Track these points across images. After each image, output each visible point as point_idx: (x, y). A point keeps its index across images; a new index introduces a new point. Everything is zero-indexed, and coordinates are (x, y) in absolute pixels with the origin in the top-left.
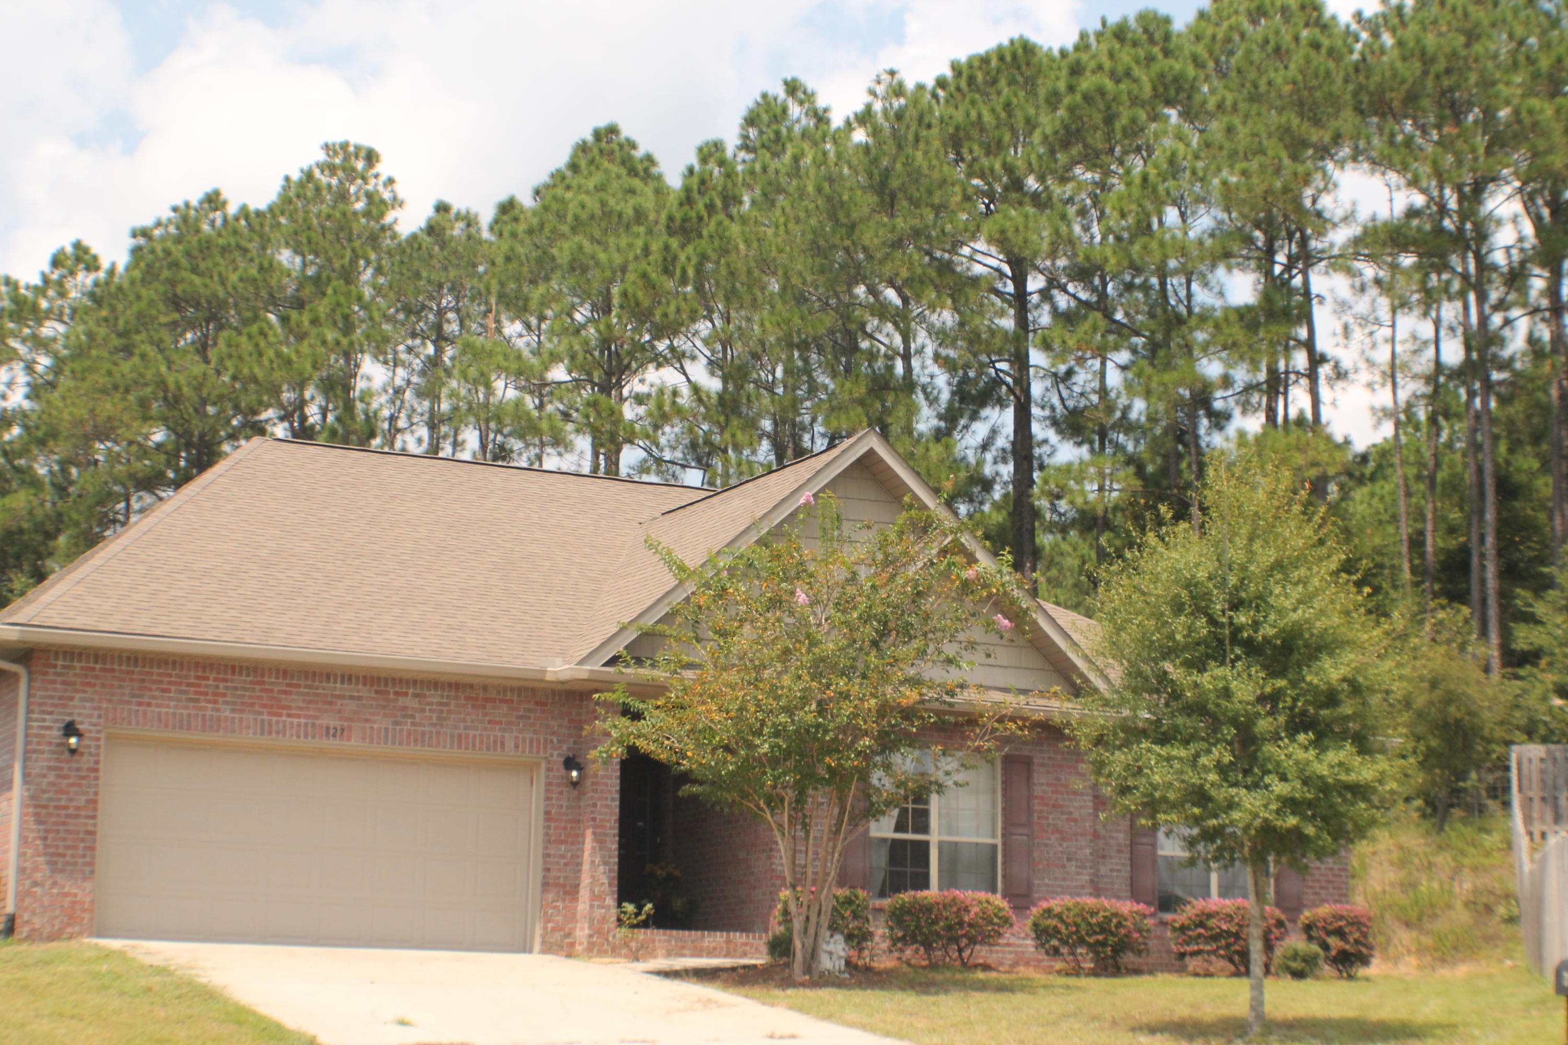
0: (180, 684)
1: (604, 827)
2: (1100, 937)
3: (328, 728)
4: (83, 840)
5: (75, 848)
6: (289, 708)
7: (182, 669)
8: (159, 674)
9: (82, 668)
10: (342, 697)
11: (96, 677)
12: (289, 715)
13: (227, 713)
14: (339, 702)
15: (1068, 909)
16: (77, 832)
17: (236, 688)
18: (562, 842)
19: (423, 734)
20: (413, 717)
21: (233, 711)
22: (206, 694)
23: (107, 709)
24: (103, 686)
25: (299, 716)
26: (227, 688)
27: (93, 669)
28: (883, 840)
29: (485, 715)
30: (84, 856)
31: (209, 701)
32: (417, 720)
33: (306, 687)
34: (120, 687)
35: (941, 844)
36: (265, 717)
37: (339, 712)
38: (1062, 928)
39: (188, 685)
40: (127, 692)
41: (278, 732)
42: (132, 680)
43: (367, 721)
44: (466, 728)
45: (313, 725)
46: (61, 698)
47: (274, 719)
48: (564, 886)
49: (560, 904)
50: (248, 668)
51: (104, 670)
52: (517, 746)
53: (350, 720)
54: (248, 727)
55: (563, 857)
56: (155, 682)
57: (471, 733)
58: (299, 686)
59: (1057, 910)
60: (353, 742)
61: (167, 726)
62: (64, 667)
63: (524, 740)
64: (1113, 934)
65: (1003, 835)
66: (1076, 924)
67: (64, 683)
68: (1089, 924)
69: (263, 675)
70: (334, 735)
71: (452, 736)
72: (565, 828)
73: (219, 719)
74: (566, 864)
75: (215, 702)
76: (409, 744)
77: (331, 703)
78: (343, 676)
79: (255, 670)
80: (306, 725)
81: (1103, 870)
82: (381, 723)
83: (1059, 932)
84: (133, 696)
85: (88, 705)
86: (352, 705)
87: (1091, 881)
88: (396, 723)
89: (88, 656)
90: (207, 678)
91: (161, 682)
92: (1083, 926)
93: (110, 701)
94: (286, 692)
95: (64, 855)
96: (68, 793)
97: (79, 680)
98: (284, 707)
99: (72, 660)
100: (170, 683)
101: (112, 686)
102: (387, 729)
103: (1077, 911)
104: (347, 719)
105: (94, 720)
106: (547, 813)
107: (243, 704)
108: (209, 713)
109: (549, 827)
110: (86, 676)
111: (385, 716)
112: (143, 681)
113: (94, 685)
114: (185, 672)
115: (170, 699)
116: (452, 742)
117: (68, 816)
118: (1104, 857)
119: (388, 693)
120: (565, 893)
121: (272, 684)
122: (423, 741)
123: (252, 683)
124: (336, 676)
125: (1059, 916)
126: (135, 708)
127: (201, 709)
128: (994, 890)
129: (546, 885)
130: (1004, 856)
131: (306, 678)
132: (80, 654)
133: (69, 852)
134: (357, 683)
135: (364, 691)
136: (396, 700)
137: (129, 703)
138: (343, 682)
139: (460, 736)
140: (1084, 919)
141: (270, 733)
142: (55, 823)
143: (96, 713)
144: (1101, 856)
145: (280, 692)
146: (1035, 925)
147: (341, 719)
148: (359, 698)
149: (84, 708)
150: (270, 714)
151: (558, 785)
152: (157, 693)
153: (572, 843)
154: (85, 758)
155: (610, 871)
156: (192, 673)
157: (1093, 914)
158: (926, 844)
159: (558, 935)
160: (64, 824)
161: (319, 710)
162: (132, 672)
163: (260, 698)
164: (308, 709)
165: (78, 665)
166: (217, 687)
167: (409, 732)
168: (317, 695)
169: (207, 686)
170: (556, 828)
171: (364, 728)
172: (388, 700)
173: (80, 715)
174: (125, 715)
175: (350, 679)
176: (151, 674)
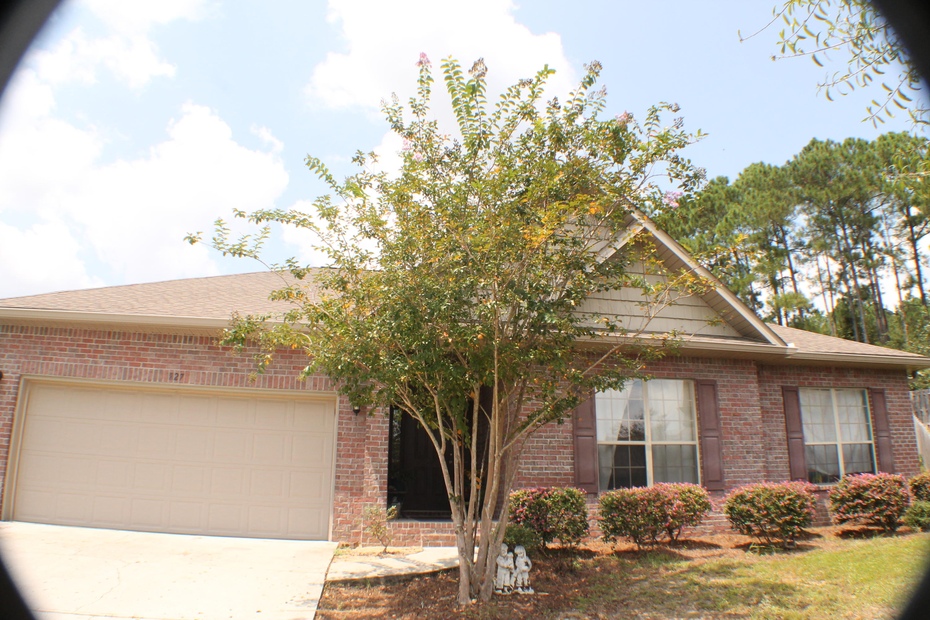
0: (72, 345)
1: (376, 444)
2: (788, 518)
3: (171, 374)
6: (146, 360)
7: (75, 335)
8: (60, 339)
9: (12, 336)
10: (184, 352)
11: (20, 342)
12: (144, 365)
13: (102, 365)
14: (181, 355)
15: (758, 495)
17: (110, 347)
18: (350, 456)
19: (242, 377)
20: (236, 365)
21: (106, 363)
22: (89, 351)
23: (24, 363)
24: (24, 347)
25: (151, 366)
26: (103, 347)
27: (19, 336)
28: (610, 446)
29: (291, 363)
31: (90, 356)
32: (239, 368)
33: (159, 345)
34: (34, 348)
35: (654, 447)
36: (128, 367)
37: (181, 362)
38: (754, 511)
39: (78, 345)
40: (38, 351)
41: (135, 377)
42: (42, 343)
43: (201, 368)
44: (276, 373)
45: (161, 372)
47: (134, 368)
48: (351, 489)
49: (348, 503)
51: (25, 337)
52: (315, 385)
53: (190, 368)
54: (115, 374)
55: (350, 467)
56: (57, 344)
57: (279, 376)
58: (153, 345)
59: (749, 496)
60: (189, 384)
61: (60, 374)
63: (321, 380)
64: (797, 513)
65: (700, 438)
66: (766, 508)
68: (778, 507)
69: (129, 339)
70: (176, 379)
71: (264, 379)
72: (353, 446)
73: (96, 368)
74: (353, 473)
75: (95, 357)
76: (231, 384)
77: (175, 356)
78: (186, 338)
79: (124, 333)
80: (156, 371)
81: (771, 458)
82: (211, 369)
83: (752, 516)
84: (41, 353)
85: (13, 360)
86: (190, 358)
87: (764, 467)
88: (222, 370)
89: (17, 327)
90: (91, 341)
91: (61, 344)
92: (772, 509)
93: (26, 357)
94: (144, 349)
97: (9, 344)
98: (141, 360)
99: (7, 331)
100: (66, 344)
101: (29, 348)
102: (215, 374)
103: (766, 496)
104: (186, 368)
105: (15, 370)
106: (339, 434)
108: (90, 364)
109: (339, 445)
110: (14, 341)
111: (215, 364)
112: (49, 343)
113: (17, 347)
114: (77, 337)
115: (66, 355)
116: (264, 382)
120: (352, 495)
121: (135, 344)
122: (242, 382)
123: (121, 343)
124: (180, 337)
125: (751, 502)
126: (42, 361)
127: (84, 361)
128: (695, 482)
129: (337, 488)
130: (701, 453)
131: (159, 339)
132: (13, 326)
134: (196, 342)
135: (200, 348)
136: (225, 353)
137: (38, 358)
138: (185, 342)
139: (271, 378)
140: (774, 504)
141: (130, 378)
143: (16, 365)
144: (769, 449)
145: (140, 349)
146: (731, 509)
147: (182, 367)
148: (197, 352)
149: (10, 362)
150: (131, 364)
151: (348, 413)
152: (58, 352)
153: (359, 457)
154: (7, 395)
155: (381, 477)
157: (779, 497)
158: (643, 448)
159: (346, 527)
161: (166, 361)
162: (43, 338)
163: (126, 353)
164: (159, 360)
165: (10, 334)
166: (97, 346)
167: (232, 376)
168: (166, 351)
169: (91, 346)
170: (345, 445)
171: (198, 373)
172: (217, 354)
173: (6, 367)
174: (35, 366)
175: (191, 339)
176: (55, 339)
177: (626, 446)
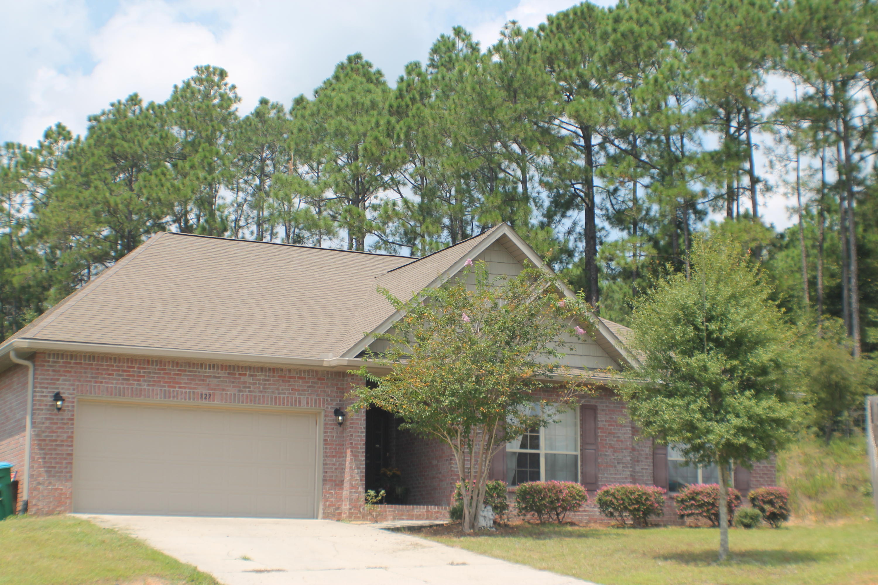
0: (118, 371)
1: (357, 448)
2: (636, 506)
3: (202, 394)
4: (65, 459)
5: (61, 463)
6: (180, 383)
7: (119, 362)
8: (107, 365)
9: (64, 363)
10: (209, 377)
11: (72, 367)
12: (180, 387)
13: (145, 387)
14: (208, 380)
15: (618, 491)
16: (62, 454)
17: (150, 373)
18: (334, 457)
19: (255, 397)
20: (249, 387)
21: (149, 385)
22: (133, 376)
23: (78, 385)
24: (76, 372)
25: (185, 388)
26: (144, 372)
27: (70, 363)
28: (515, 453)
29: (290, 386)
30: (66, 468)
31: (135, 380)
32: (252, 389)
33: (189, 371)
34: (85, 373)
35: (546, 455)
36: (167, 389)
37: (208, 385)
38: (615, 501)
39: (123, 371)
40: (89, 375)
41: (174, 397)
42: (92, 369)
43: (224, 390)
44: (279, 393)
45: (194, 393)
46: (52, 379)
47: (172, 389)
48: (335, 481)
49: (333, 491)
50: (156, 361)
51: (76, 363)
52: (308, 403)
53: (215, 389)
54: (157, 394)
55: (334, 465)
56: (104, 370)
57: (282, 396)
58: (185, 371)
59: (612, 491)
60: (216, 402)
61: (111, 394)
62: (54, 362)
63: (312, 399)
64: (643, 504)
65: (581, 450)
66: (622, 499)
67: (54, 371)
68: (630, 499)
69: (165, 366)
70: (205, 398)
71: (271, 398)
72: (335, 449)
73: (141, 390)
74: (336, 469)
75: (139, 381)
76: (247, 402)
77: (203, 380)
78: (210, 365)
79: (161, 362)
80: (190, 392)
81: (638, 468)
82: (231, 391)
83: (613, 504)
84: (93, 378)
85: (67, 383)
86: (215, 381)
87: (631, 475)
88: (240, 391)
89: (67, 356)
90: (134, 367)
91: (108, 370)
92: (627, 500)
93: (79, 381)
94: (178, 375)
95: (55, 467)
96: (56, 432)
97: (62, 369)
98: (177, 383)
99: (58, 358)
100: (113, 370)
101: (81, 373)
102: (235, 395)
103: (623, 492)
104: (212, 389)
105: (71, 392)
106: (325, 440)
107: (154, 381)
108: (135, 387)
109: (326, 448)
110: (66, 367)
111: (234, 387)
112: (98, 369)
113: (70, 372)
114: (121, 364)
115: (113, 379)
116: (271, 401)
117: (57, 445)
118: (638, 461)
119: (235, 374)
120: (336, 485)
121: (170, 370)
122: (255, 401)
123: (159, 369)
124: (206, 365)
125: (613, 495)
126: (93, 384)
127: (130, 384)
128: (576, 481)
129: (325, 480)
130: (582, 461)
131: (190, 367)
132: (62, 355)
133: (58, 466)
134: (218, 369)
135: (222, 373)
136: (240, 378)
137: (90, 381)
138: (210, 369)
139: (276, 397)
140: (627, 496)
141: (169, 397)
142: (50, 450)
143: (72, 387)
144: (636, 461)
145: (175, 374)
146: (600, 500)
147: (209, 389)
148: (219, 377)
149: (65, 385)
150: (169, 387)
151: (331, 424)
152: (106, 376)
153: (340, 457)
154: (66, 413)
155: (361, 472)
156: (125, 365)
157: (632, 493)
158: (538, 455)
159: (332, 509)
160: (55, 450)
161: (197, 384)
162: (92, 365)
163: (164, 378)
164: (190, 384)
165: (61, 361)
166: (139, 372)
167: (247, 396)
168: (195, 376)
169: (134, 372)
170: (330, 449)
171: (222, 394)
172: (235, 378)
173: (63, 389)
174: (88, 388)
175: (214, 367)
176: (102, 365)
177: (526, 454)
